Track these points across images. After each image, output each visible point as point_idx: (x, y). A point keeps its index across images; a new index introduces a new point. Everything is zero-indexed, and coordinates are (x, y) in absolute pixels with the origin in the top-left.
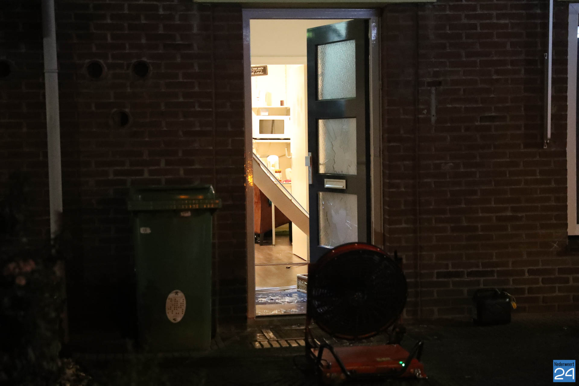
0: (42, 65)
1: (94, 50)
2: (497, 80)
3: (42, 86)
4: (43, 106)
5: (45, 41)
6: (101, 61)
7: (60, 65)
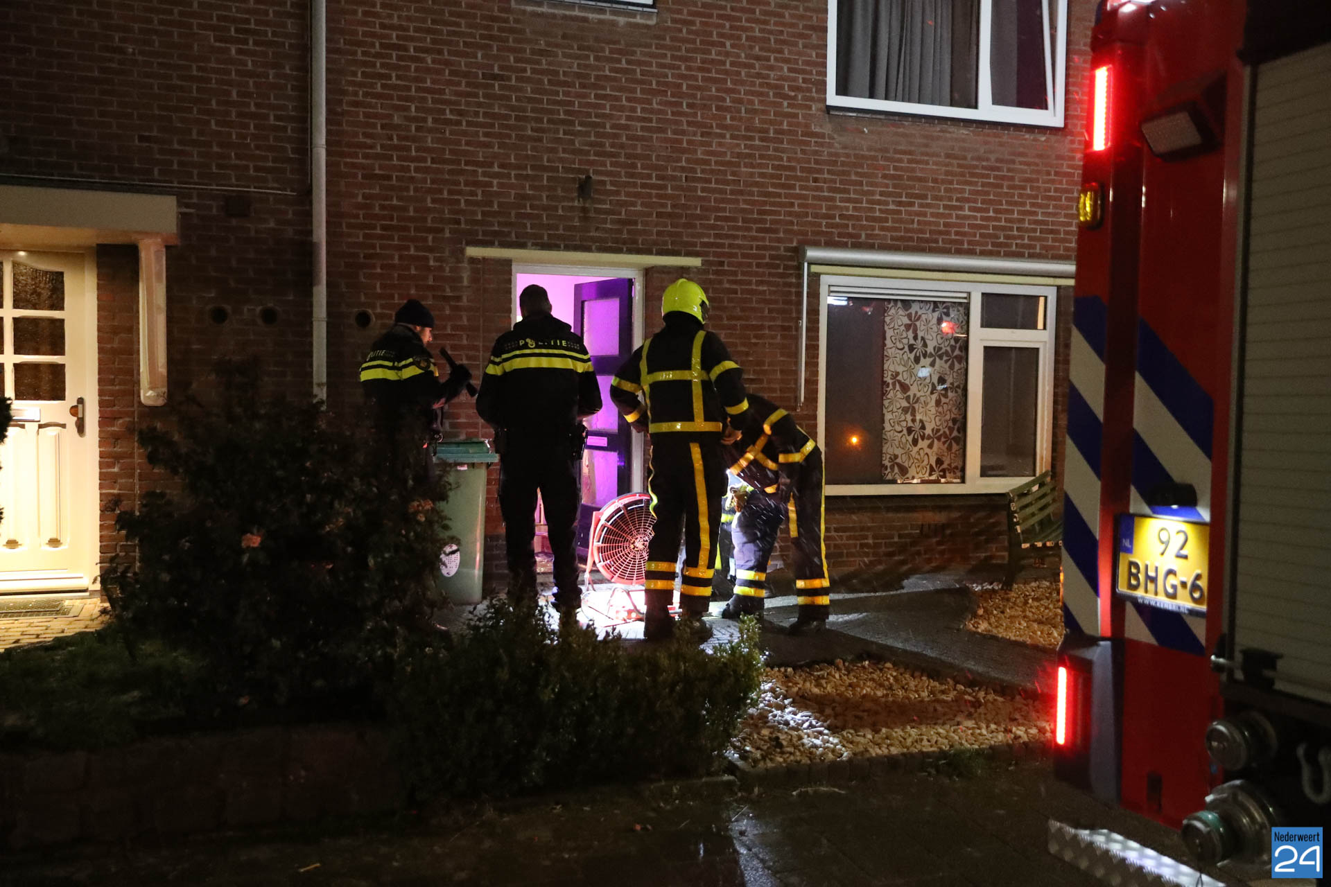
0: (311, 313)
1: (363, 299)
2: (755, 344)
3: (310, 334)
4: (310, 355)
5: (315, 289)
6: (370, 311)
7: (329, 314)
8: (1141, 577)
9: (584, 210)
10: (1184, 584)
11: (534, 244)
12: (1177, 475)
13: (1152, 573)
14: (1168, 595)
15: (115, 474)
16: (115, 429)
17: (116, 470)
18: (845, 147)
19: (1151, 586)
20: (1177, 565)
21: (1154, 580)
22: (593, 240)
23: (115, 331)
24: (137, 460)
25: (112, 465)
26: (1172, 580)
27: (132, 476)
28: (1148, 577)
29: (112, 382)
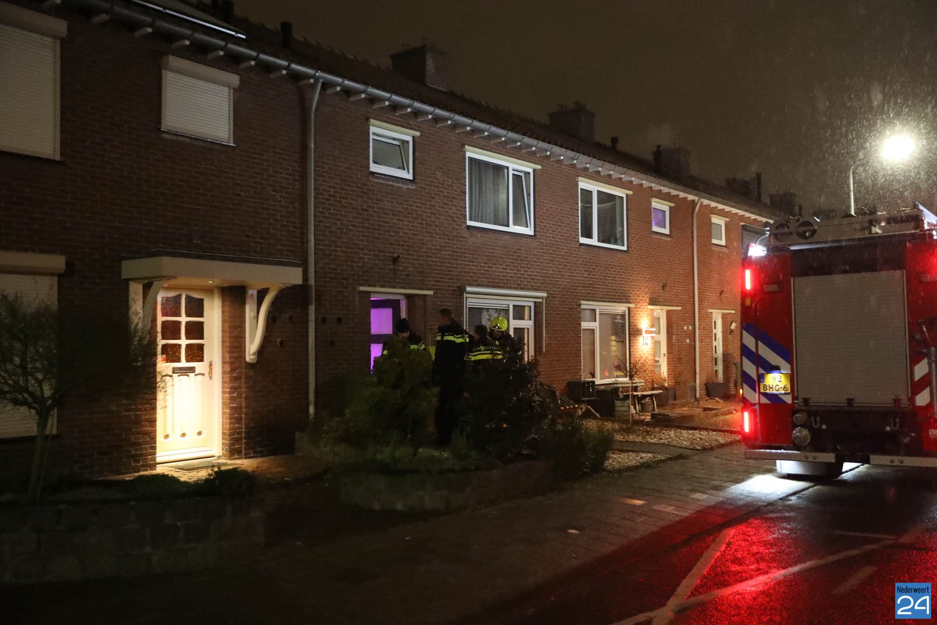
0: (307, 318)
1: (323, 311)
3: (306, 327)
5: (310, 307)
6: (326, 316)
8: (768, 388)
9: (395, 270)
10: (781, 388)
11: (379, 285)
12: (773, 364)
13: (771, 386)
14: (776, 390)
15: (235, 397)
16: (235, 375)
17: (235, 395)
18: (473, 243)
19: (771, 389)
20: (779, 383)
21: (772, 388)
22: (398, 283)
23: (235, 327)
24: (243, 390)
25: (233, 393)
26: (777, 387)
27: (241, 398)
28: (770, 387)
29: (234, 352)
